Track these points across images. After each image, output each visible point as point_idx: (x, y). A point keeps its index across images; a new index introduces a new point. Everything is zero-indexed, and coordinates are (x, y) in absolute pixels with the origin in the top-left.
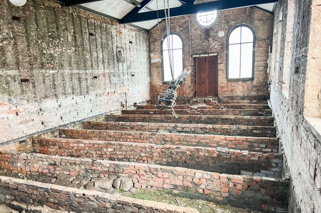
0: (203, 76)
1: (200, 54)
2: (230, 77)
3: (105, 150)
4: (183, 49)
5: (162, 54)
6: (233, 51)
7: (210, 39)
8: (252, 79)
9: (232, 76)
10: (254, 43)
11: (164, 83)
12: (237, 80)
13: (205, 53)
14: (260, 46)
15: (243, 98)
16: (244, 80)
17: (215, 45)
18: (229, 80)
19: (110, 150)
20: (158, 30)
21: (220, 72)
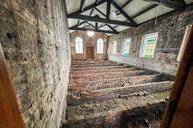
0: (88, 52)
1: (89, 45)
2: (97, 53)
3: (105, 76)
4: (83, 43)
5: (75, 43)
6: (98, 45)
7: (92, 41)
8: (103, 54)
9: (98, 53)
10: (104, 44)
11: (76, 54)
12: (99, 54)
13: (90, 45)
14: (105, 45)
15: (101, 59)
16: (101, 54)
17: (93, 43)
18: (97, 54)
19: (107, 76)
20: (73, 34)
21: (95, 51)
